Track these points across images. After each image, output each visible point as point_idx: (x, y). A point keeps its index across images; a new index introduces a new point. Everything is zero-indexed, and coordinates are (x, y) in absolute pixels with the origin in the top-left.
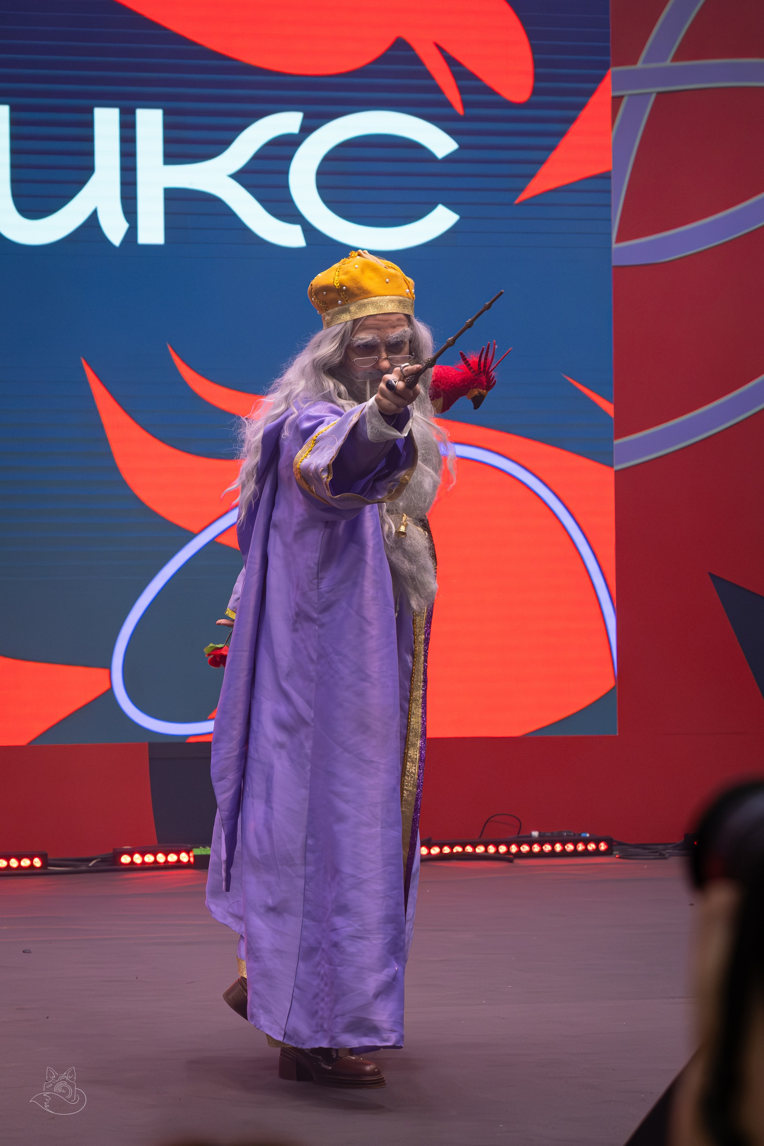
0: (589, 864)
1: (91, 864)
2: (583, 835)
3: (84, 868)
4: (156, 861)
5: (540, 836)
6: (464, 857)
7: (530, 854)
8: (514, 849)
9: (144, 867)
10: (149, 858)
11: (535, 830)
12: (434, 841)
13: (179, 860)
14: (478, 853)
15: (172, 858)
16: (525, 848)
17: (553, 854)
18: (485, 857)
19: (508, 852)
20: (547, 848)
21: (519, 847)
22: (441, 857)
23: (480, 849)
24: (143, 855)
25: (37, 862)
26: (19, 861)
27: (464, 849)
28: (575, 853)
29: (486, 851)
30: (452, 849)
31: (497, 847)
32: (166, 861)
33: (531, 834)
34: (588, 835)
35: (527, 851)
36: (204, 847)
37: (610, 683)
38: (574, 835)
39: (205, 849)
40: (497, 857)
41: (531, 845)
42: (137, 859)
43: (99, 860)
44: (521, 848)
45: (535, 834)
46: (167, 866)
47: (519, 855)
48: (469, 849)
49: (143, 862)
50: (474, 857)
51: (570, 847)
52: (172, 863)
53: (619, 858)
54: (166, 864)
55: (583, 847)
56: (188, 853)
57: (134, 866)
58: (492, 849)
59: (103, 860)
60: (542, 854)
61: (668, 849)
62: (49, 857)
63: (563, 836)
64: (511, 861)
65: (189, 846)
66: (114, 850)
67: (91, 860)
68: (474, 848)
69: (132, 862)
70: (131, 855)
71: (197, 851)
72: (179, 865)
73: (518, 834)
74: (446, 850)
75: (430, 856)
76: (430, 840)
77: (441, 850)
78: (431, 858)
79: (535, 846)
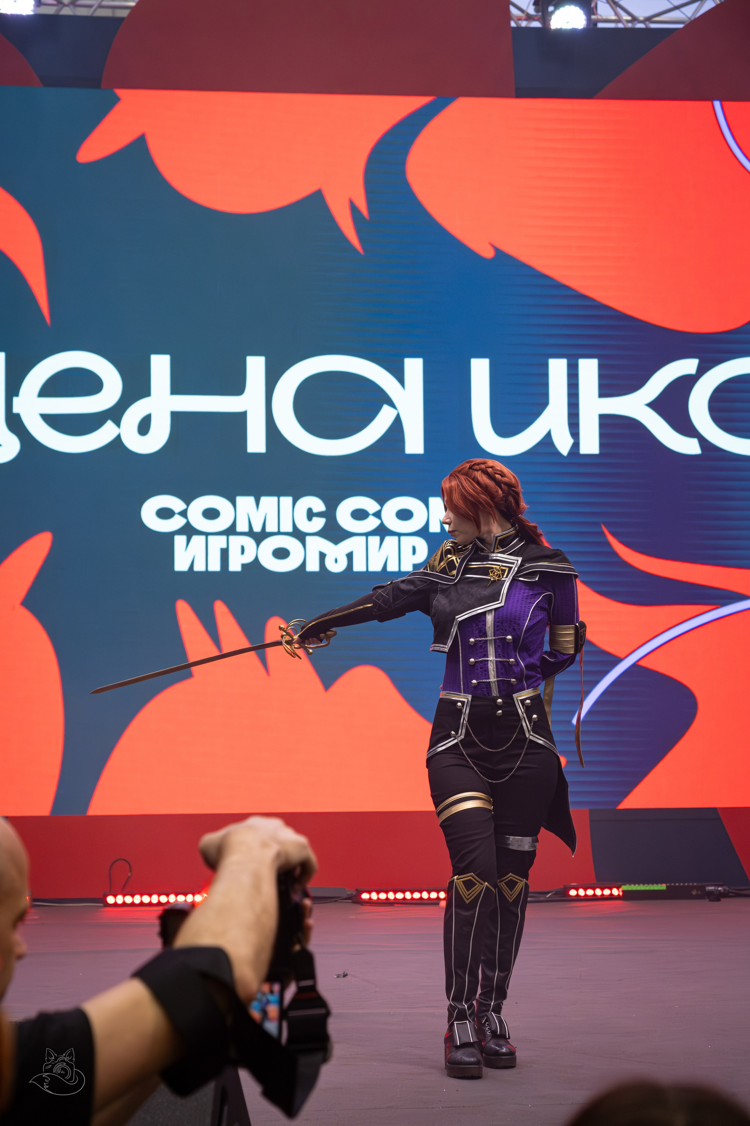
1: (548, 896)
3: (542, 899)
4: (594, 895)
9: (586, 898)
10: (590, 892)
13: (611, 894)
15: (607, 892)
24: (585, 890)
32: (603, 895)
36: (630, 884)
39: (631, 886)
42: (581, 892)
43: (554, 893)
46: (603, 898)
49: (586, 895)
52: (606, 896)
54: (602, 897)
56: (618, 888)
57: (580, 898)
59: (557, 893)
65: (619, 884)
66: (565, 885)
67: (548, 893)
69: (578, 895)
70: (577, 890)
71: (625, 888)
72: (611, 897)
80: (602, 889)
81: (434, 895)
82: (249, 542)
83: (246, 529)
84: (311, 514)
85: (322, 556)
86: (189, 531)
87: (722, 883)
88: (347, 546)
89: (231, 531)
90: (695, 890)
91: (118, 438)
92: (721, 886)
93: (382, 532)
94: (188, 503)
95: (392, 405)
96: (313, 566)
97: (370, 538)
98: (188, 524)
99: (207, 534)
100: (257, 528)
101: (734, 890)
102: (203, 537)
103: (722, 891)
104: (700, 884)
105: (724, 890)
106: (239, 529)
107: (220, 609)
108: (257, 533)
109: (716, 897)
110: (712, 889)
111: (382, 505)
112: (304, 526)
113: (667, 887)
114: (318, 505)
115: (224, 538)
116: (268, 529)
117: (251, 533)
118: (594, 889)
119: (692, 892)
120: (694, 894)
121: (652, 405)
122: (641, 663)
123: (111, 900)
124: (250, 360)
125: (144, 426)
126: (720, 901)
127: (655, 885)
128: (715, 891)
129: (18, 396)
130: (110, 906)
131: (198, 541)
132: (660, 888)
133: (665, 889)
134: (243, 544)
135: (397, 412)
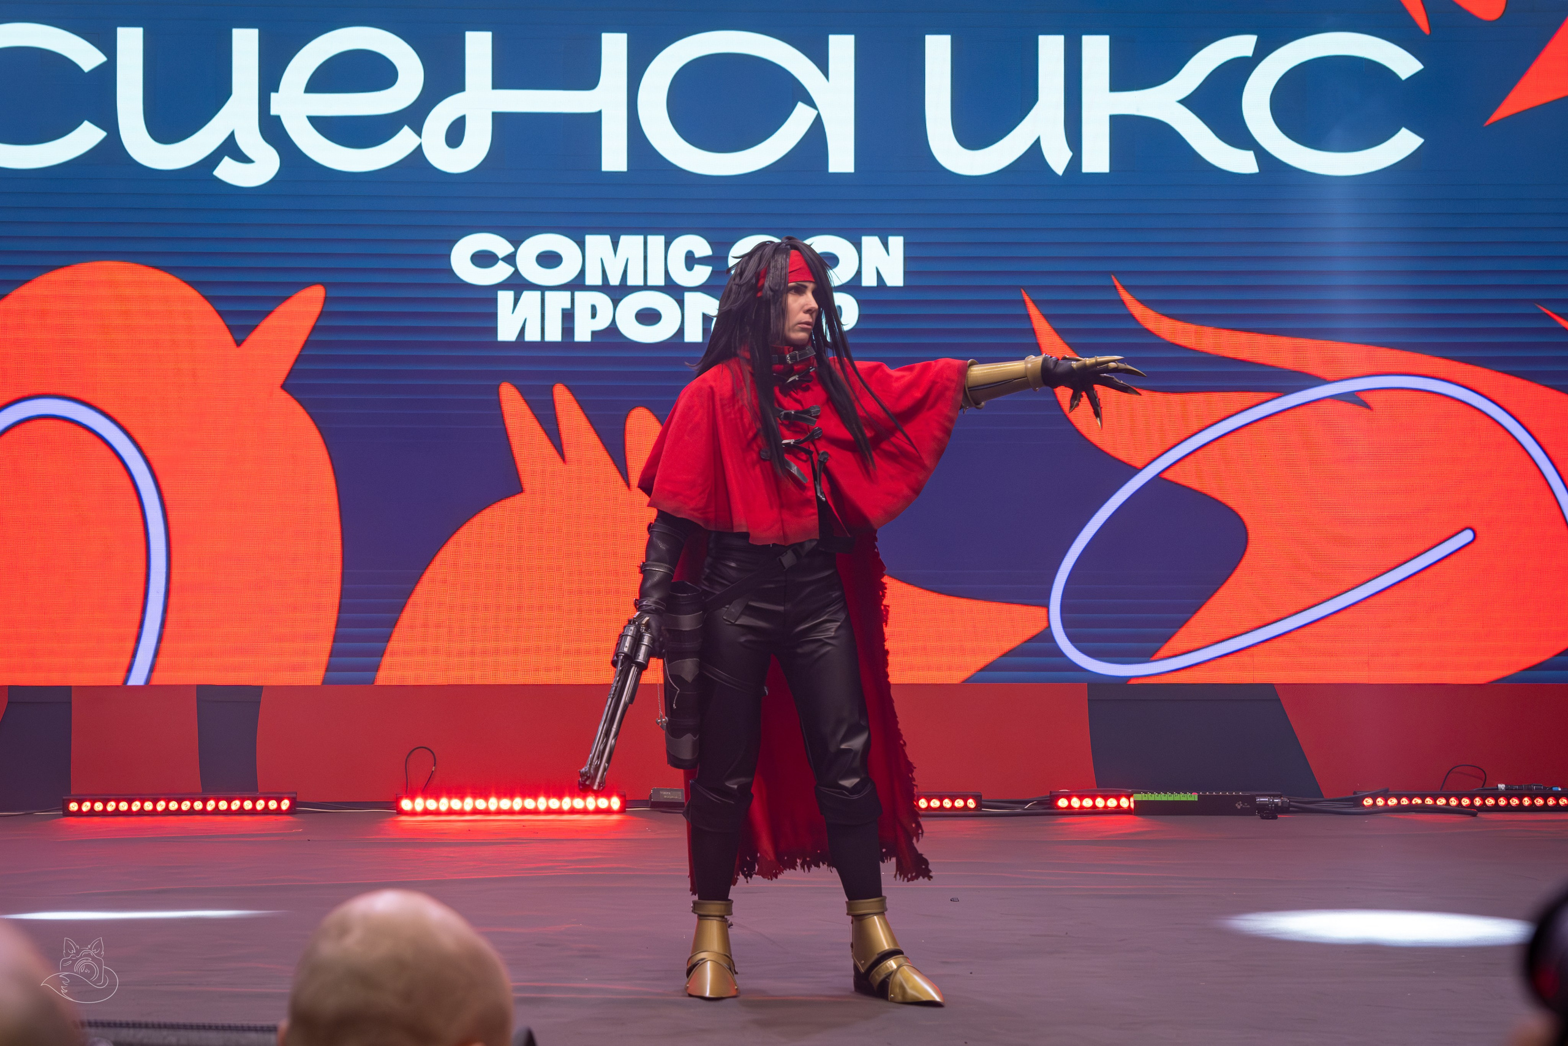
0: (1560, 821)
1: (1027, 807)
2: (1554, 789)
3: (1020, 811)
4: (1094, 806)
5: (1506, 789)
6: (1423, 809)
7: (1496, 808)
8: (1478, 802)
9: (1082, 812)
10: (1088, 803)
11: (1500, 783)
12: (1389, 793)
13: (1119, 806)
14: (1439, 806)
15: (1112, 803)
16: (1490, 802)
17: (1520, 808)
18: (1446, 810)
19: (1472, 804)
20: (1515, 802)
21: (1483, 800)
22: (1400, 808)
23: (1441, 802)
24: (1081, 799)
25: (971, 804)
26: (953, 802)
27: (1423, 801)
28: (1545, 808)
29: (1448, 803)
30: (1410, 801)
31: (1460, 800)
32: (1106, 807)
33: (1497, 786)
34: (1560, 789)
35: (1492, 804)
36: (1146, 793)
38: (1545, 788)
39: (1146, 795)
40: (1459, 810)
41: (1496, 799)
42: (1075, 803)
43: (1034, 803)
44: (1486, 801)
45: (1502, 786)
46: (1106, 811)
47: (1484, 808)
48: (1429, 801)
49: (1081, 807)
50: (1435, 809)
51: (1539, 802)
52: (1112, 807)
55: (1554, 802)
56: (1128, 797)
57: (1072, 811)
58: (1453, 802)
59: (1040, 803)
60: (1508, 808)
62: (983, 799)
63: (1531, 789)
64: (1474, 815)
65: (1130, 792)
66: (1051, 792)
67: (1027, 803)
68: (1435, 801)
69: (1070, 807)
70: (1069, 799)
71: (1139, 797)
72: (1118, 810)
73: (1483, 787)
74: (1405, 801)
75: (1386, 807)
76: (1387, 791)
77: (1399, 802)
78: (1387, 809)
79: (1502, 799)
80: (1106, 798)
82: (603, 301)
83: (599, 282)
84: (691, 260)
86: (518, 284)
87: (1279, 793)
89: (577, 284)
90: (1240, 802)
91: (420, 146)
92: (1279, 796)
94: (516, 243)
95: (811, 103)
96: (694, 335)
98: (517, 272)
99: (543, 289)
100: (614, 280)
101: (1296, 802)
102: (538, 294)
103: (1280, 804)
104: (1247, 794)
105: (1283, 802)
106: (589, 281)
107: (562, 395)
108: (614, 287)
109: (1270, 813)
110: (1266, 801)
112: (682, 277)
113: (1199, 796)
114: (701, 247)
115: (568, 294)
116: (630, 282)
117: (605, 287)
118: (1094, 799)
119: (1237, 805)
120: (1239, 807)
121: (1186, 102)
122: (1168, 475)
123: (406, 804)
124: (606, 38)
125: (455, 134)
126: (1276, 818)
127: (1182, 794)
128: (1269, 804)
129: (277, 91)
130: (406, 813)
131: (530, 298)
132: (1190, 799)
133: (1196, 799)
134: (593, 303)
135: (815, 113)
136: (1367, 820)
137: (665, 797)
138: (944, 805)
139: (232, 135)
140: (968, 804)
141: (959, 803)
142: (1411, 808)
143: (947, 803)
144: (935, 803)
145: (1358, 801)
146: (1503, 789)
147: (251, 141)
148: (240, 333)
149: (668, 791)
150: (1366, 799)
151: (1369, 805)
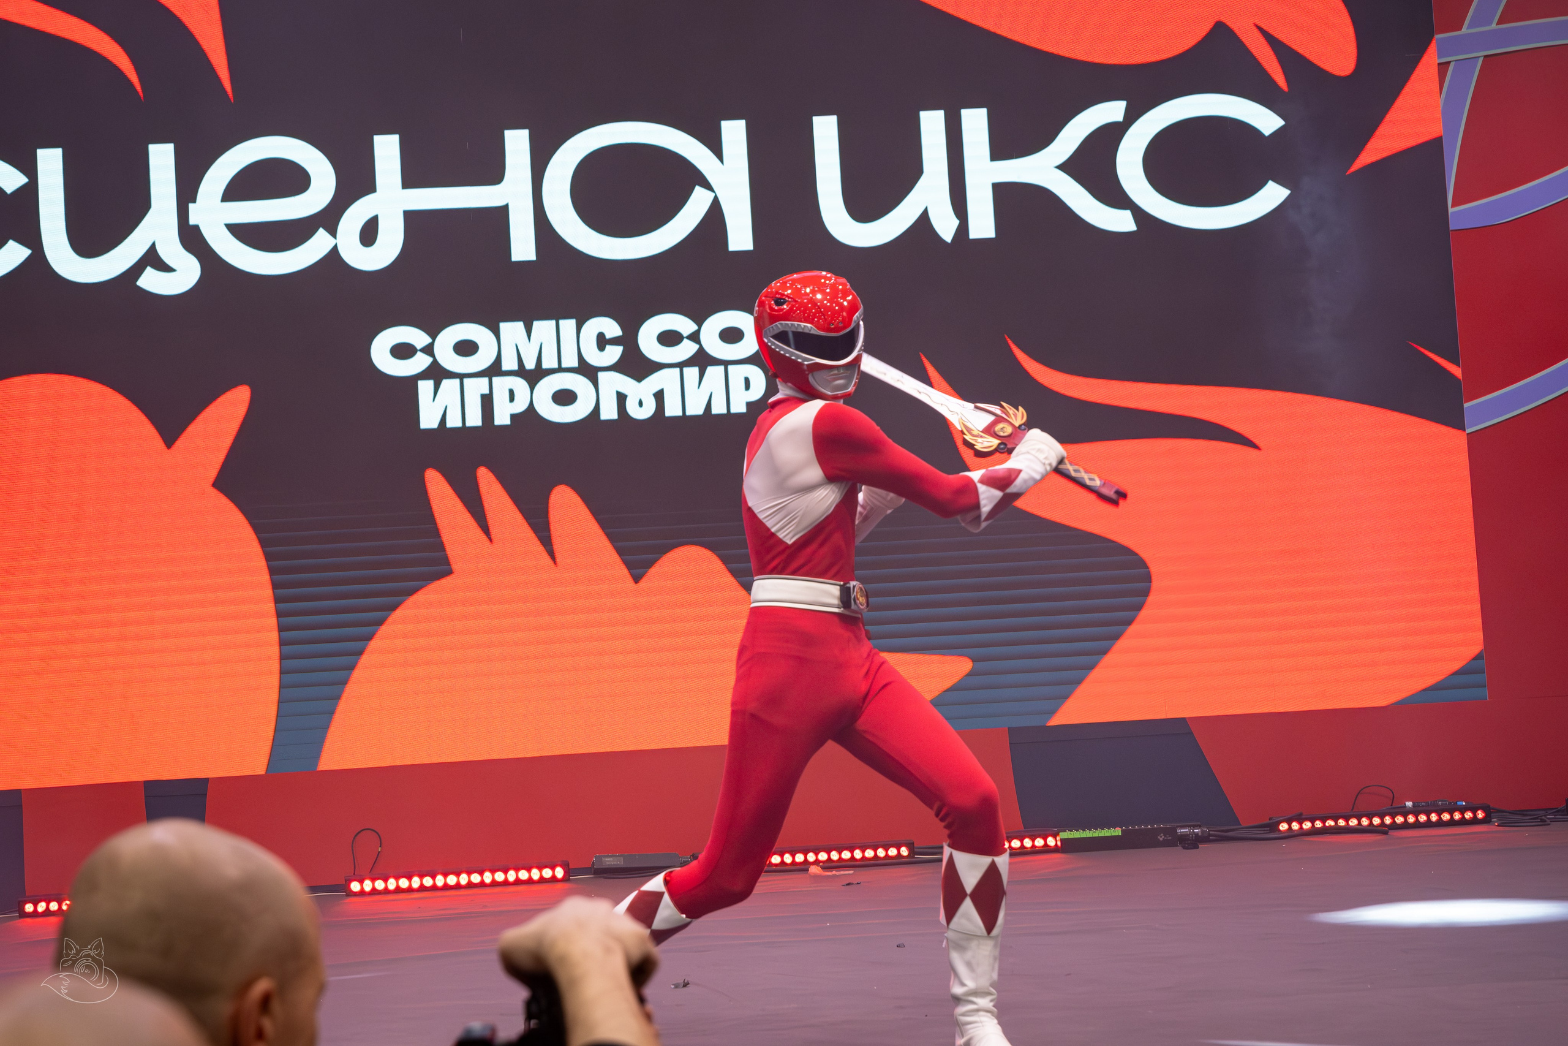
0: (1468, 834)
2: (1459, 803)
4: (1022, 847)
5: (1413, 806)
6: (1337, 830)
7: (1406, 825)
8: (1388, 820)
10: (1016, 844)
11: (1408, 801)
12: (1303, 817)
13: (1046, 845)
14: (1352, 826)
15: (1039, 842)
16: (1400, 820)
17: (1429, 824)
18: (1359, 830)
19: (1383, 823)
20: (1423, 818)
21: (1393, 818)
22: (1314, 832)
23: (1353, 822)
25: (904, 851)
26: (886, 851)
27: (1336, 823)
28: (1452, 823)
29: (1359, 823)
30: (1324, 823)
31: (1370, 819)
32: (1033, 846)
33: (1406, 805)
34: (1464, 804)
35: (1402, 822)
36: (1071, 831)
37: (1477, 648)
38: (1451, 804)
39: (1072, 833)
40: (1371, 830)
41: (1405, 816)
44: (1396, 819)
45: (1409, 804)
46: (1034, 850)
47: (1394, 826)
48: (1341, 823)
50: (1348, 830)
51: (1446, 817)
52: (1039, 847)
53: (1498, 826)
55: (1460, 816)
56: (1054, 836)
58: (1365, 822)
60: (1417, 825)
61: (1549, 815)
62: (913, 846)
63: (1438, 805)
64: (1386, 833)
65: (1056, 830)
68: (1347, 821)
71: (1064, 835)
72: (1046, 849)
73: (1391, 805)
74: (1318, 824)
75: (1301, 831)
76: (1301, 814)
77: (1313, 825)
78: (1303, 833)
79: (1410, 816)
80: (1033, 839)
81: (800, 858)
82: (520, 385)
83: (515, 367)
84: (602, 342)
85: (621, 398)
86: (437, 373)
87: (1199, 823)
88: (654, 382)
89: (494, 370)
90: (1162, 835)
91: (335, 248)
92: (1199, 826)
93: (702, 360)
94: (433, 335)
95: (707, 186)
96: (609, 412)
97: (685, 370)
98: (435, 362)
99: (461, 377)
100: (530, 365)
101: (1215, 831)
102: (457, 381)
103: (1200, 834)
104: (1168, 826)
105: (1203, 832)
106: (506, 366)
107: (485, 478)
108: (531, 371)
109: (1191, 843)
110: (1187, 832)
111: (700, 324)
112: (595, 357)
113: (1122, 831)
114: (611, 328)
115: (486, 380)
116: (545, 365)
117: (521, 372)
118: (1021, 839)
120: (1161, 839)
121: (1064, 167)
123: (355, 886)
124: (509, 134)
125: (369, 233)
126: (1198, 848)
127: (1106, 830)
128: (1190, 834)
129: (194, 201)
130: (355, 894)
131: (449, 386)
132: (1113, 834)
133: (1120, 834)
134: (511, 387)
135: (713, 195)
136: (1284, 844)
137: (607, 863)
138: (878, 854)
139: (153, 248)
140: (901, 852)
141: (893, 852)
142: (1325, 831)
143: (881, 853)
144: (869, 853)
145: (1274, 827)
146: (1411, 806)
147: (172, 250)
148: (170, 435)
149: (608, 856)
150: (1282, 824)
151: (1284, 830)
